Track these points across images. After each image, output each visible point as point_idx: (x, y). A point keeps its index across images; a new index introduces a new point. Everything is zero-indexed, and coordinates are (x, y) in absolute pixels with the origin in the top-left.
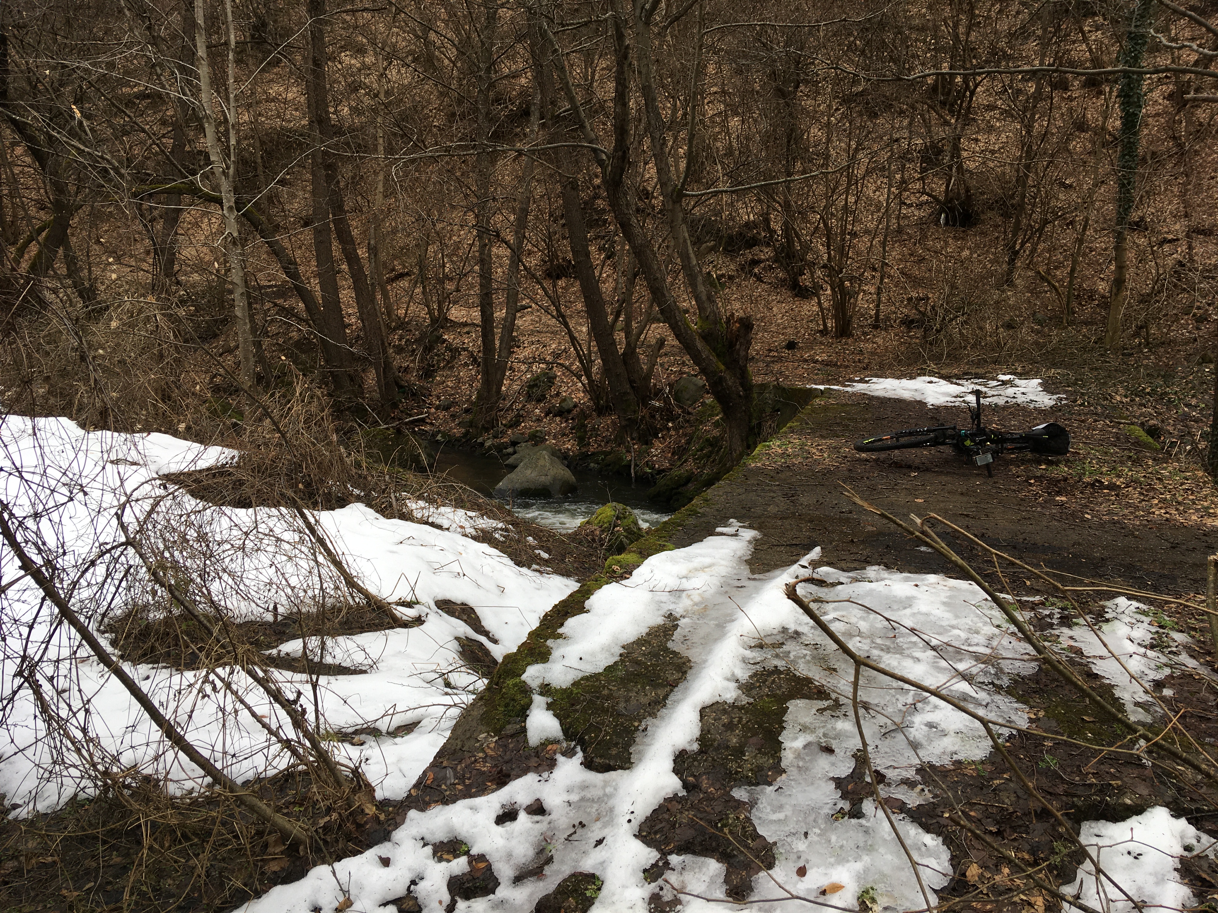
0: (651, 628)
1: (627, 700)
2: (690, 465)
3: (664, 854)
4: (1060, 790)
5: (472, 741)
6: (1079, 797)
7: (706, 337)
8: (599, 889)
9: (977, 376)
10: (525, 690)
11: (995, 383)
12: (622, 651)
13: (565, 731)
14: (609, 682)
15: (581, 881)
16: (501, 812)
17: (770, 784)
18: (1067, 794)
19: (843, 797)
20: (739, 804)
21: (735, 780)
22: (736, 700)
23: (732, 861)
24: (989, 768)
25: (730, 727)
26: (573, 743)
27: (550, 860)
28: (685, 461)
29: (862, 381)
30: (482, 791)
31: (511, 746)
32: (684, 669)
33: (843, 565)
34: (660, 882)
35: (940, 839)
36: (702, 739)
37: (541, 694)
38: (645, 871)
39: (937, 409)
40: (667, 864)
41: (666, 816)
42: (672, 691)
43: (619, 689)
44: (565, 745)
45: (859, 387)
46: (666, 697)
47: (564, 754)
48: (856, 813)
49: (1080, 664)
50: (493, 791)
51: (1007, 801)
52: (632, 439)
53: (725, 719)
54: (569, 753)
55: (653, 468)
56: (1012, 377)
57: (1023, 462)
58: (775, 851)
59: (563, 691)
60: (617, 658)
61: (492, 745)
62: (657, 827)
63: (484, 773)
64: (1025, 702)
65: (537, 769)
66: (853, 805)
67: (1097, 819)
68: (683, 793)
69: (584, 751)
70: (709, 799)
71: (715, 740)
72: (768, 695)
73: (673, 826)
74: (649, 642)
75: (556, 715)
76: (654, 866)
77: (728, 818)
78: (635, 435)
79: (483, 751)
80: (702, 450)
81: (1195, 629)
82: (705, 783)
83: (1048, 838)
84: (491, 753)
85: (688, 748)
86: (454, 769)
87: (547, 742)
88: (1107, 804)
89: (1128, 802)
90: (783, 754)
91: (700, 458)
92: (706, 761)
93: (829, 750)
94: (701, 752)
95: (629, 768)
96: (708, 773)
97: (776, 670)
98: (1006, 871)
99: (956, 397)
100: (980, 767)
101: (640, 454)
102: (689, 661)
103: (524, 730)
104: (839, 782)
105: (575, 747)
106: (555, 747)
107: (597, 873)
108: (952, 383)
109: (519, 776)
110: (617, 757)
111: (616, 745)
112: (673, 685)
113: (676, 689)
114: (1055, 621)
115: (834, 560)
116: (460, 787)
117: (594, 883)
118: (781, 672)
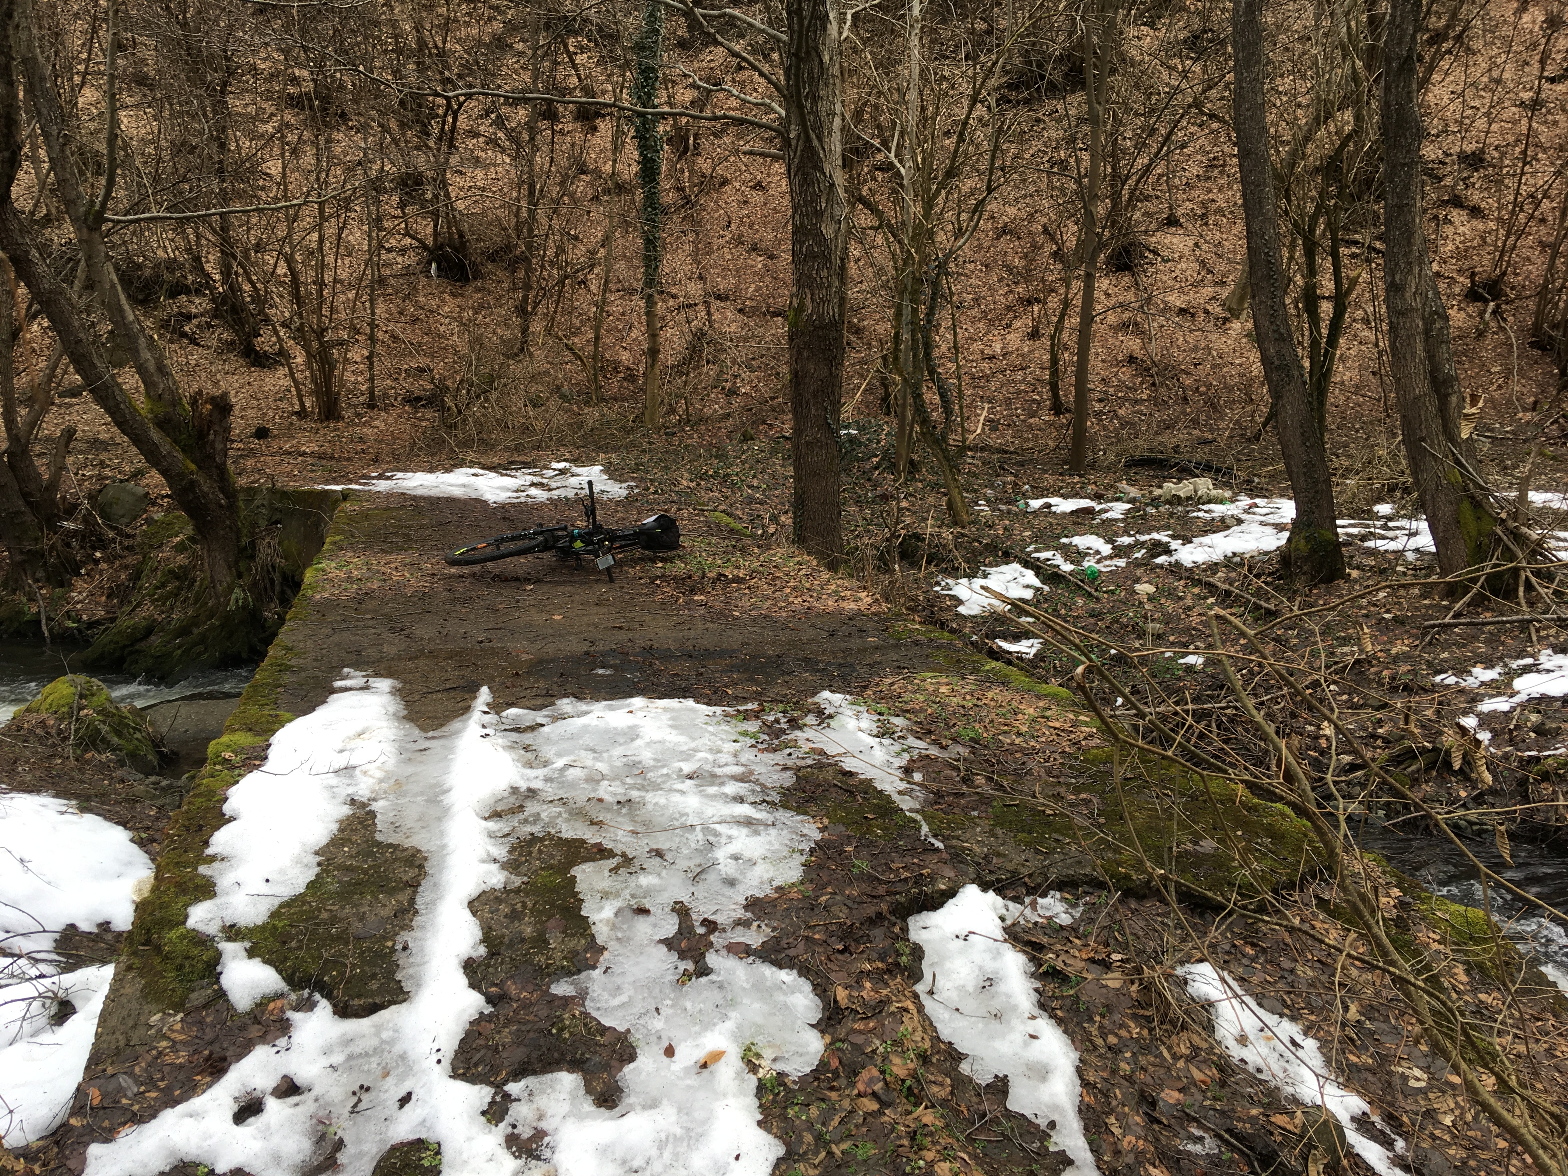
0: (341, 822)
1: (362, 918)
2: (147, 610)
3: (498, 1087)
4: (881, 890)
5: (141, 1031)
6: (900, 893)
7: (164, 424)
8: (438, 1153)
9: (527, 465)
10: (202, 941)
11: (551, 473)
12: (318, 859)
13: (289, 979)
14: (323, 901)
15: (407, 1152)
16: (236, 1108)
17: (594, 967)
18: (889, 893)
19: (682, 956)
20: (566, 1001)
21: (549, 975)
22: (506, 884)
23: (586, 1066)
24: (811, 887)
25: (514, 916)
26: (306, 992)
27: (340, 1145)
28: (139, 605)
29: (381, 477)
30: (190, 1090)
31: (208, 1020)
32: (417, 863)
33: (525, 702)
34: (508, 1119)
35: (795, 972)
36: (487, 939)
37: (229, 939)
38: (483, 1113)
39: (503, 507)
40: (507, 1097)
41: (481, 1042)
42: (415, 892)
43: (342, 908)
44: (293, 996)
45: (383, 486)
46: (412, 901)
47: (297, 1008)
48: (703, 971)
49: (830, 765)
50: (209, 1086)
51: (842, 915)
52: (36, 581)
53: (504, 909)
54: (308, 1006)
55: (79, 620)
56: (567, 465)
57: (634, 562)
58: (631, 1039)
59: (262, 928)
60: (317, 870)
61: (178, 1026)
62: (476, 1059)
63: (181, 1067)
64: (805, 813)
65: (265, 1038)
66: (696, 963)
67: (919, 912)
68: (488, 1010)
69: (328, 996)
70: (526, 1005)
71: (503, 936)
72: (542, 869)
73: (496, 1050)
74: (349, 840)
75: (266, 962)
76: (492, 1103)
77: (562, 1020)
78: (40, 574)
79: (165, 1037)
80: (163, 585)
81: (908, 711)
82: (512, 989)
83: (890, 941)
84: (179, 1037)
85: (474, 955)
86: (131, 1074)
87: (264, 1003)
88: (926, 894)
89: (943, 887)
90: (594, 929)
91: (164, 598)
92: (502, 963)
93: (643, 911)
94: (492, 954)
95: (405, 1000)
96: (512, 977)
97: (534, 839)
98: (868, 985)
99: (517, 491)
100: (802, 888)
101: (52, 602)
102: (419, 851)
103: (222, 994)
104: (668, 943)
105: (310, 995)
106: (279, 1003)
107: (423, 1136)
108: (502, 475)
109: (239, 1057)
110: (380, 991)
111: (374, 976)
112: (414, 885)
113: (420, 889)
114: (785, 726)
115: (512, 699)
116: (153, 1095)
117: (427, 1149)
118: (542, 840)
